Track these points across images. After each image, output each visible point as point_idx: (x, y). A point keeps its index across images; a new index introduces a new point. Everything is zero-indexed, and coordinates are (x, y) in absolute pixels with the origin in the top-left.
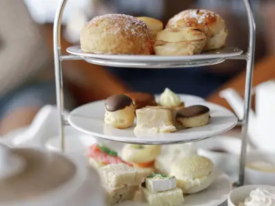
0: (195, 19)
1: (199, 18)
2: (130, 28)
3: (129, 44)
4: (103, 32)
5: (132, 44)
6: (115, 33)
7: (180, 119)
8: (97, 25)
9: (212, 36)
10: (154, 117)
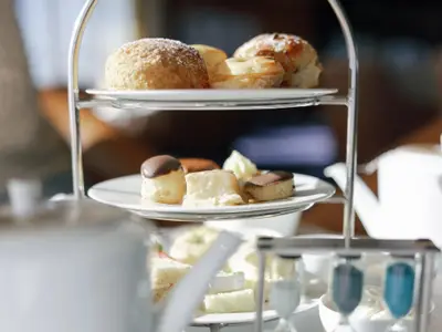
0: (271, 46)
1: (277, 44)
2: (175, 55)
3: (173, 78)
4: (136, 61)
5: (177, 77)
6: (154, 61)
7: (250, 190)
8: (128, 52)
9: (297, 71)
10: (210, 183)
